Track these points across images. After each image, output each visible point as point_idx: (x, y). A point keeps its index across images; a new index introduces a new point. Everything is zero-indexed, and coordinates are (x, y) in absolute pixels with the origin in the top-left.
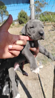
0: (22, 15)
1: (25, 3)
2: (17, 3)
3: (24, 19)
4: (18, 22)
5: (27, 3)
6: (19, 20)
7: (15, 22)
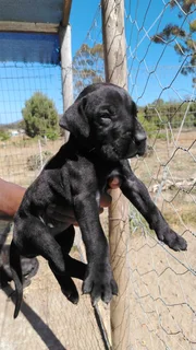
0: (36, 107)
1: (47, 62)
2: (25, 61)
3: (46, 121)
4: (22, 131)
5: (52, 63)
6: (26, 121)
7: (10, 131)
